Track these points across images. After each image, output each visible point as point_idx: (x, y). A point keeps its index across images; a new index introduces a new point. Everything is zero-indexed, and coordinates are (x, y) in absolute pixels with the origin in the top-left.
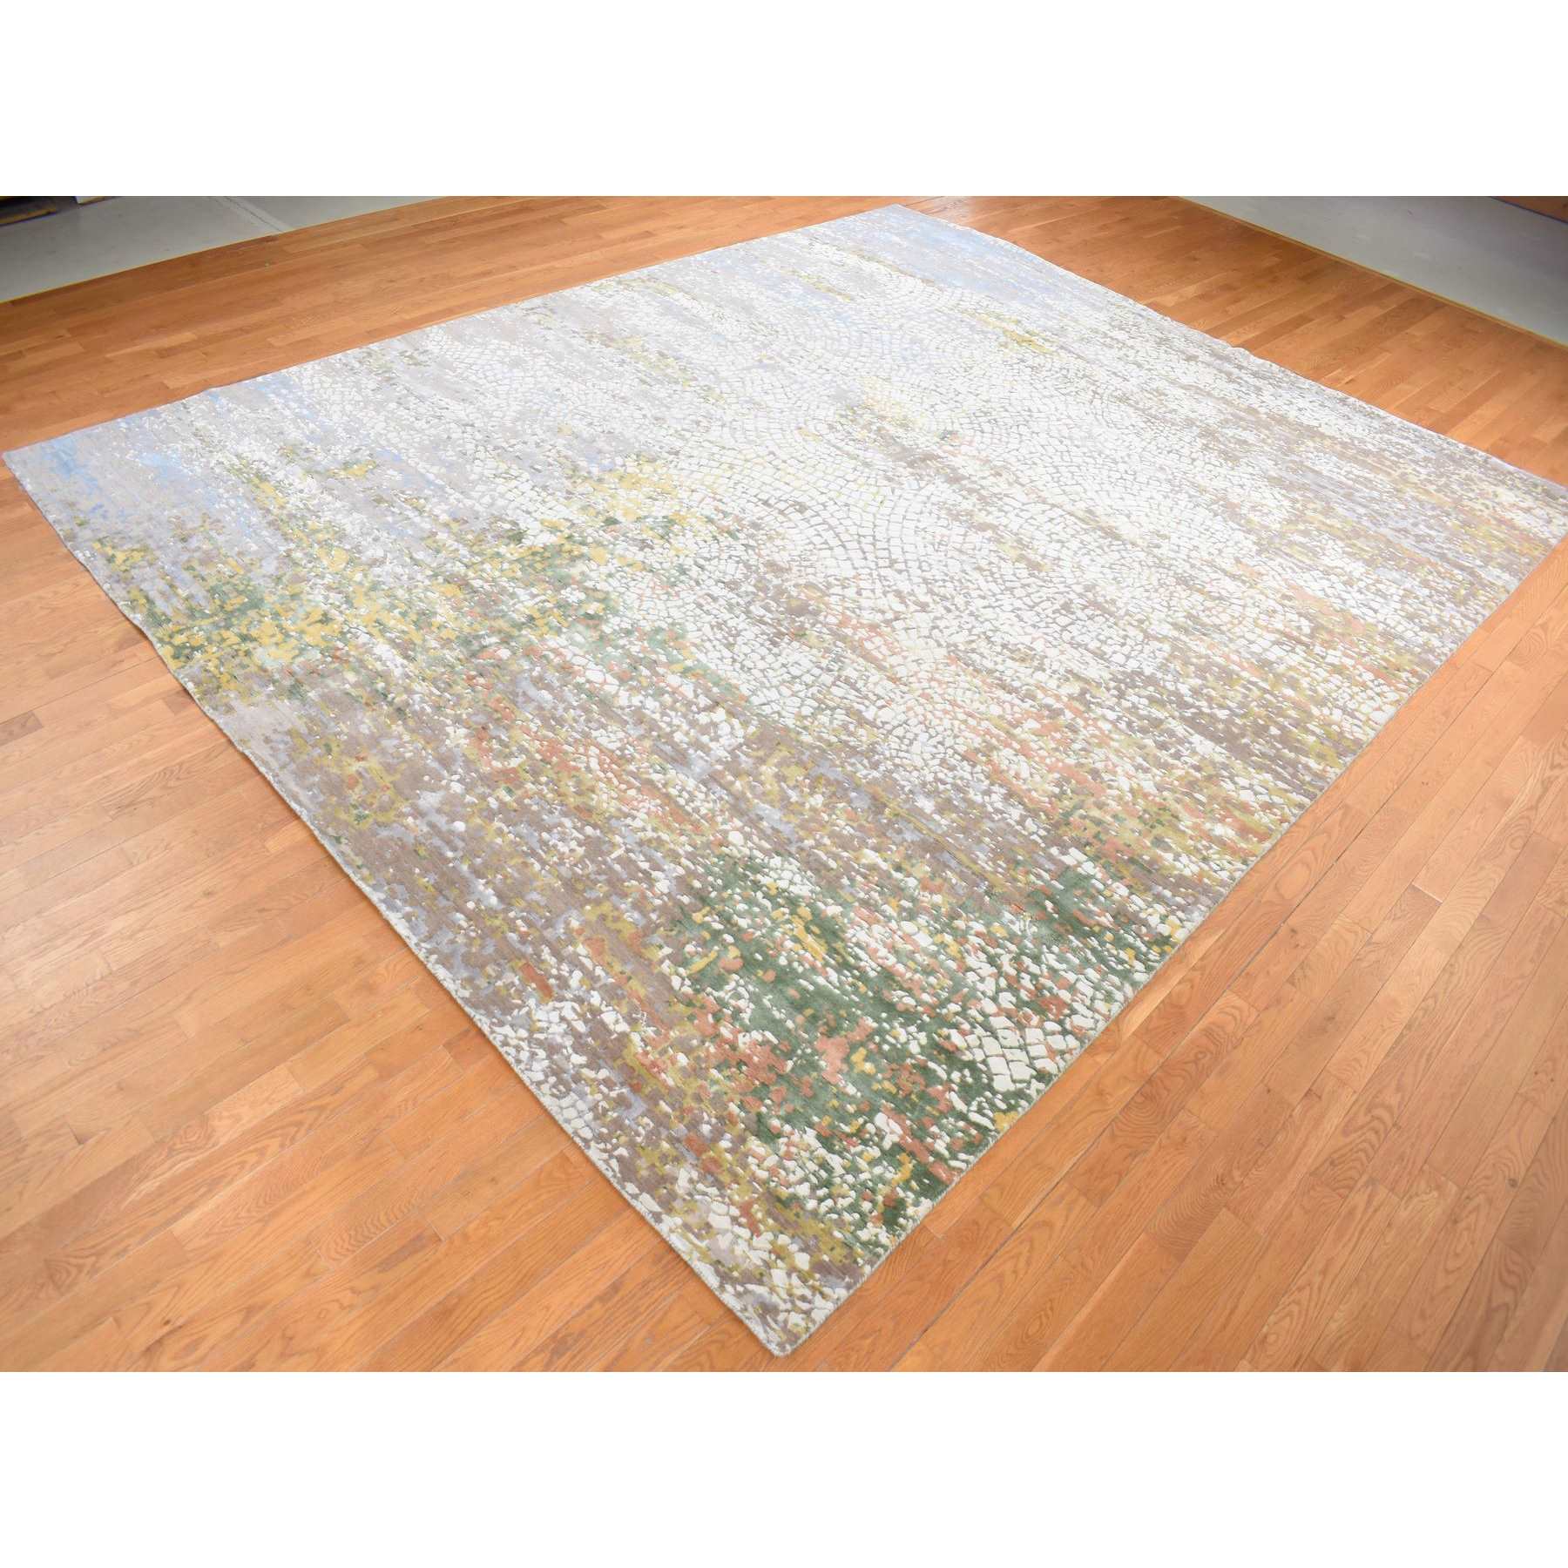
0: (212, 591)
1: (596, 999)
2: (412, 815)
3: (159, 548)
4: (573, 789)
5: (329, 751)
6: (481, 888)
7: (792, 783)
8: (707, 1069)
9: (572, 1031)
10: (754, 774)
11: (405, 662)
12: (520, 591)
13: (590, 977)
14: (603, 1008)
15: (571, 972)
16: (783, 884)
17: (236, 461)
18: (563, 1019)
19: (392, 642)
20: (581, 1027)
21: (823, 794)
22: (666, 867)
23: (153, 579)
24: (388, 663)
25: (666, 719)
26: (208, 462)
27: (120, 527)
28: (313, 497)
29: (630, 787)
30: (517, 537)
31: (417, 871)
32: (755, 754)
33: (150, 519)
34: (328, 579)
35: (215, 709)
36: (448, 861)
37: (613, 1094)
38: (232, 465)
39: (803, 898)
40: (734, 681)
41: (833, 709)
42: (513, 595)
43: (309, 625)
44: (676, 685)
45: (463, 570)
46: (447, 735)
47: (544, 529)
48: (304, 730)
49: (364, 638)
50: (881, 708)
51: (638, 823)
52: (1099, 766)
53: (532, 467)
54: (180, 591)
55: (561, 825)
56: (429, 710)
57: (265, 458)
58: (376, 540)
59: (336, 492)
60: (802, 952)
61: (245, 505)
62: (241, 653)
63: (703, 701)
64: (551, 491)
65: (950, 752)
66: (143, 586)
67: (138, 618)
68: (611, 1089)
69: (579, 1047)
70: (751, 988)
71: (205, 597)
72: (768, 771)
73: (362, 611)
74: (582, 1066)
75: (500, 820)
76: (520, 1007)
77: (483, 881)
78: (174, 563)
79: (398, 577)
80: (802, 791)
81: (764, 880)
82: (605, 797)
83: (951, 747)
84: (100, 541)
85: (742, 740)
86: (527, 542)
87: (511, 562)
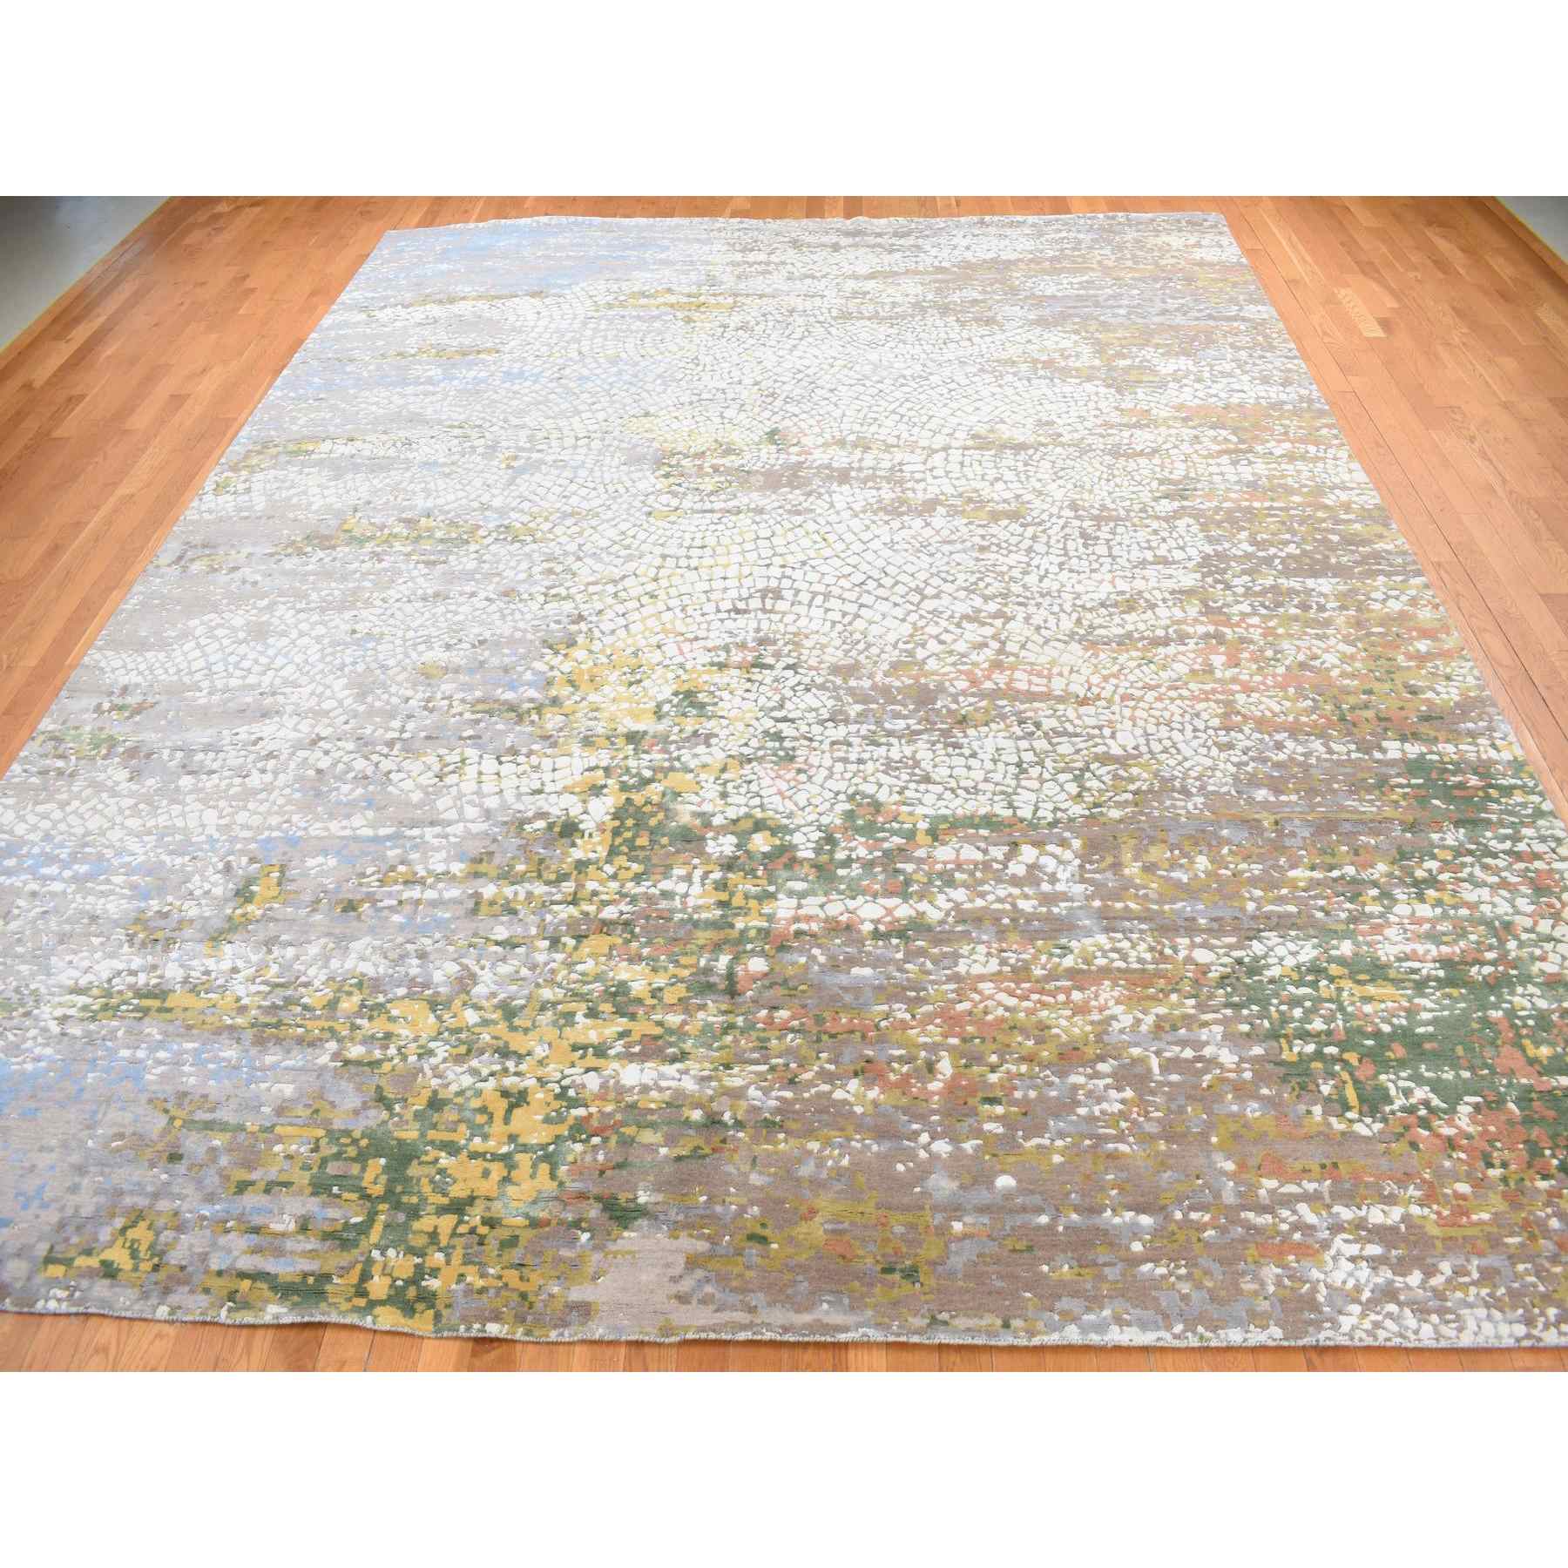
0: (320, 1187)
1: (1345, 1213)
2: (950, 1219)
3: (156, 1196)
4: (1030, 1043)
5: (763, 1240)
6: (1117, 1220)
7: (1166, 865)
8: (1484, 1174)
9: (1375, 1263)
10: (1126, 885)
11: (678, 1066)
12: (666, 885)
13: (1312, 1199)
14: (1363, 1213)
15: (1294, 1212)
16: (1290, 962)
17: (82, 1000)
18: (1353, 1259)
19: (628, 1057)
20: (1374, 1250)
21: (1201, 852)
22: (1204, 1038)
23: (214, 1244)
24: (664, 1084)
25: (990, 898)
26: (45, 1030)
27: (54, 1218)
28: (262, 967)
29: (1067, 992)
30: (569, 830)
31: (1045, 1268)
32: (1103, 865)
33: (81, 1170)
34: (441, 1050)
35: (565, 1324)
36: (1050, 1228)
37: (1476, 1275)
38: (85, 1008)
39: (1317, 959)
40: (982, 811)
41: (1088, 769)
42: (666, 895)
43: (507, 1121)
44: (953, 857)
45: (572, 910)
46: (845, 1102)
47: (583, 796)
48: (702, 1246)
49: (593, 1082)
50: (1113, 736)
51: (1127, 1021)
52: (1301, 657)
53: (461, 738)
54: (276, 1227)
55: (1075, 1087)
56: (788, 1094)
57: (121, 966)
58: (422, 955)
59: (284, 937)
60: (1383, 1006)
61: (190, 1046)
62: (483, 1230)
63: (998, 852)
64: (524, 750)
65: (1211, 732)
66: (215, 1264)
67: (276, 1311)
68: (1468, 1274)
69: (1401, 1268)
70: (1403, 1074)
71: (324, 1205)
72: (1132, 870)
73: (540, 1051)
74: (1424, 1282)
75: (1026, 1138)
76: (1314, 1290)
77: (1109, 1212)
78: (210, 1198)
79: (515, 978)
80: (1181, 866)
81: (1275, 972)
82: (1064, 1022)
83: (1207, 728)
84: (49, 1260)
85: (1077, 862)
86: (588, 825)
87: (609, 861)
